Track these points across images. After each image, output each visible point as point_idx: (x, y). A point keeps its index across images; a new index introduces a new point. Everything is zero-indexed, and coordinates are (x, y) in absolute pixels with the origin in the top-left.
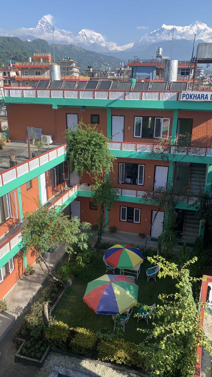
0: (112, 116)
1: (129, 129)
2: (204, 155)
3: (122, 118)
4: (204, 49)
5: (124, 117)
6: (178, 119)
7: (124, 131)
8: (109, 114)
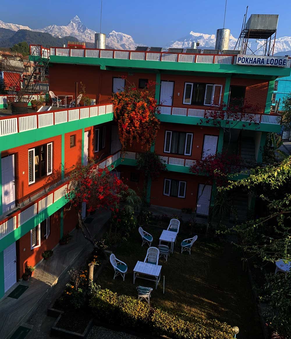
0: (161, 81)
1: (179, 95)
2: (259, 122)
3: (172, 83)
4: (256, 21)
5: (173, 83)
6: (231, 86)
7: (173, 98)
8: (158, 78)
